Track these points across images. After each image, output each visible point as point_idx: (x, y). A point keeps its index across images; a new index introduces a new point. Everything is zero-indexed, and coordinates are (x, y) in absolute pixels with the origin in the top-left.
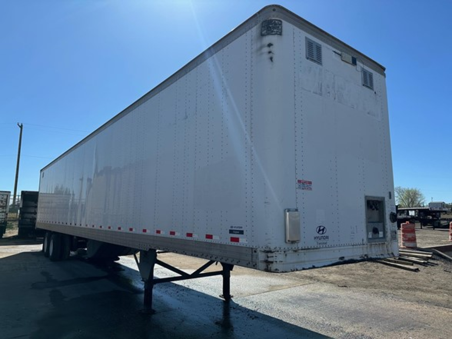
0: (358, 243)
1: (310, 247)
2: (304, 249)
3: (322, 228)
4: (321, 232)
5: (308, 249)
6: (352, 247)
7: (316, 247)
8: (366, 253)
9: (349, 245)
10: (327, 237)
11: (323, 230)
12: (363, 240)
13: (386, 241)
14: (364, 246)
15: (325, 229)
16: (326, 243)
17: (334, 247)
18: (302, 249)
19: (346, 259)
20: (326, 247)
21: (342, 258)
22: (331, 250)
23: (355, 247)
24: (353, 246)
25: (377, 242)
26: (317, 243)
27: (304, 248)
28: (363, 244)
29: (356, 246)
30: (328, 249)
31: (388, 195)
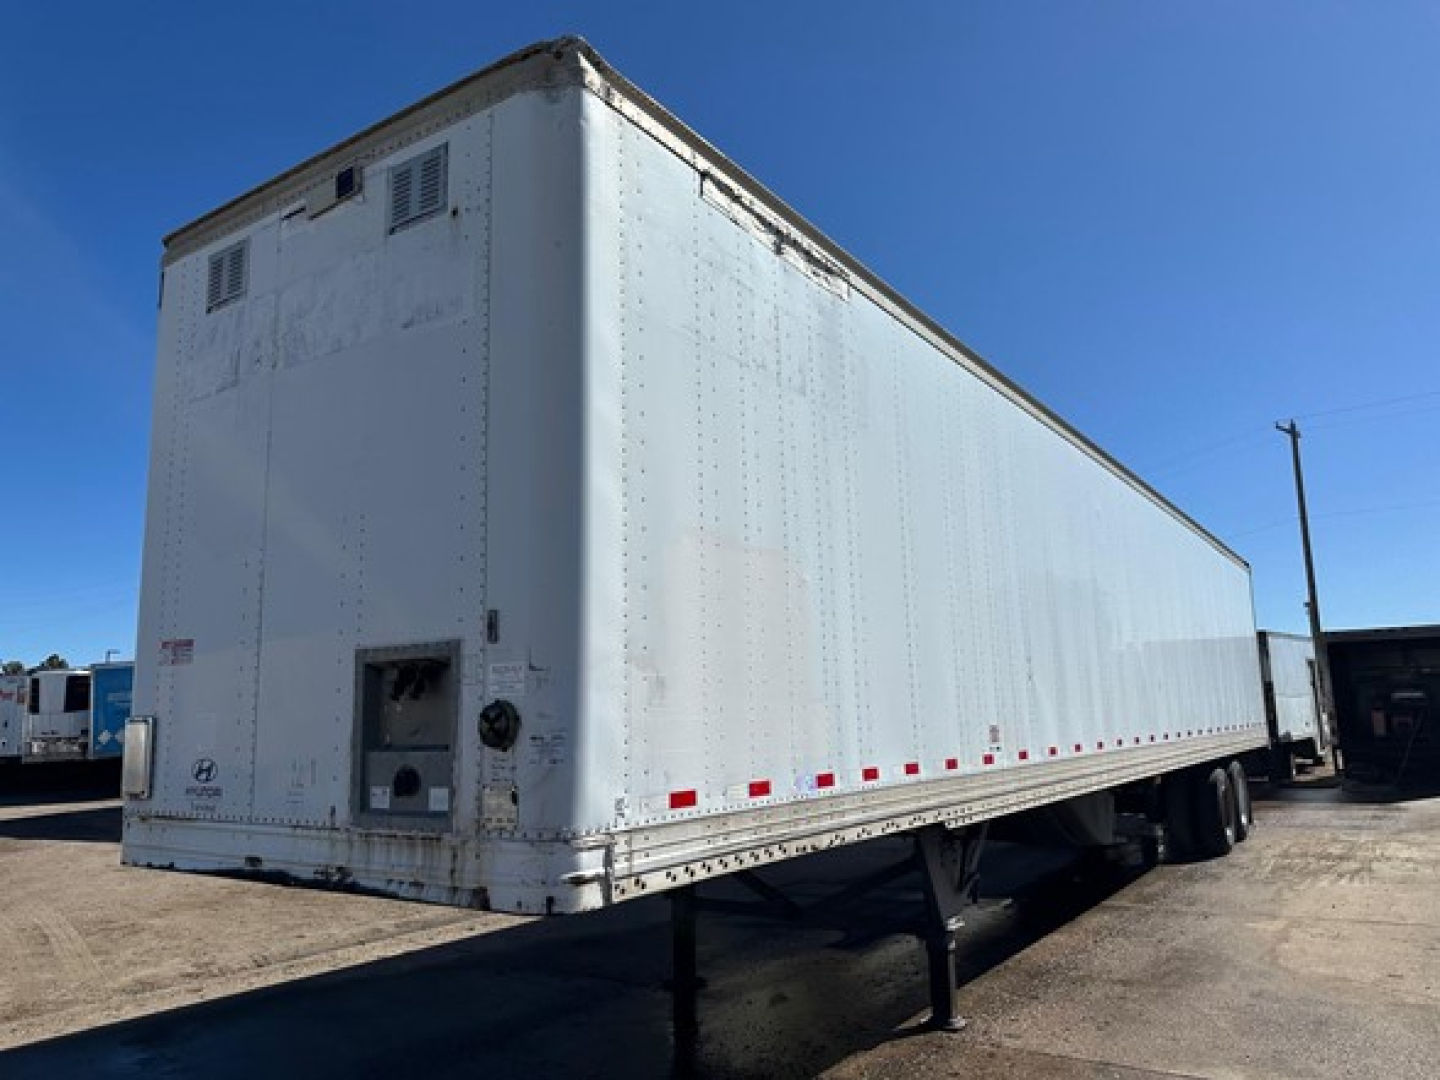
0: (315, 822)
1: (173, 814)
2: (164, 817)
3: (206, 765)
4: (203, 776)
5: (171, 818)
6: (289, 831)
7: (187, 816)
8: (342, 863)
9: (282, 824)
10: (217, 792)
11: (209, 770)
12: (333, 811)
13: (449, 829)
14: (336, 834)
15: (214, 768)
16: (212, 809)
17: (233, 822)
18: (158, 817)
19: (266, 866)
20: (212, 820)
21: (254, 861)
22: (227, 830)
23: (299, 831)
24: (295, 827)
25: (400, 828)
26: (192, 804)
27: (160, 814)
28: (334, 829)
29: (305, 832)
30: (217, 825)
31: (482, 626)
